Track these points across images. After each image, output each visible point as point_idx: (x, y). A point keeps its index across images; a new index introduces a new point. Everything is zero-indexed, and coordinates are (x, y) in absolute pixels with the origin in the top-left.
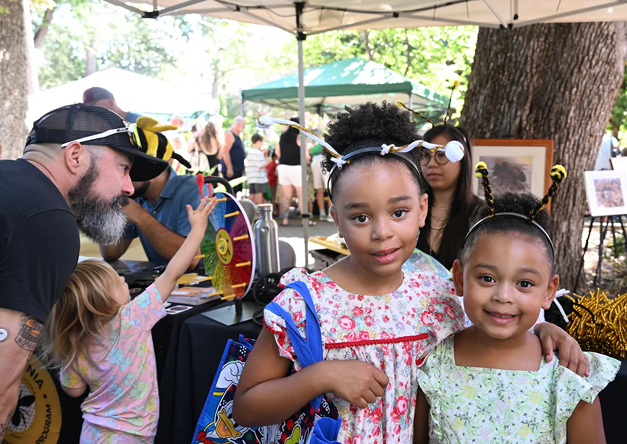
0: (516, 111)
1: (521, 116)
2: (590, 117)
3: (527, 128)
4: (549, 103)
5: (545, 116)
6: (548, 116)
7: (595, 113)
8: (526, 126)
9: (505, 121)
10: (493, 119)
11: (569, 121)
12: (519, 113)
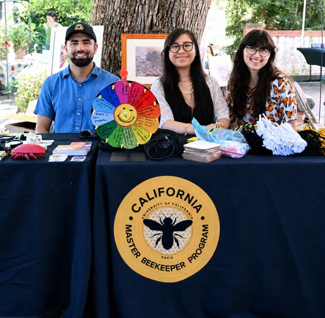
0: (149, 12)
1: (152, 16)
2: (197, 16)
3: (157, 24)
4: (171, 6)
5: (169, 15)
6: (170, 15)
7: (200, 13)
8: (156, 23)
9: (139, 20)
10: (129, 16)
11: (184, 19)
12: (150, 13)
